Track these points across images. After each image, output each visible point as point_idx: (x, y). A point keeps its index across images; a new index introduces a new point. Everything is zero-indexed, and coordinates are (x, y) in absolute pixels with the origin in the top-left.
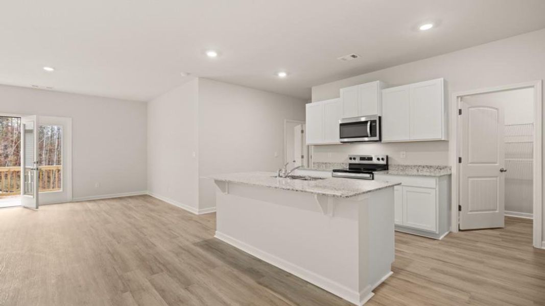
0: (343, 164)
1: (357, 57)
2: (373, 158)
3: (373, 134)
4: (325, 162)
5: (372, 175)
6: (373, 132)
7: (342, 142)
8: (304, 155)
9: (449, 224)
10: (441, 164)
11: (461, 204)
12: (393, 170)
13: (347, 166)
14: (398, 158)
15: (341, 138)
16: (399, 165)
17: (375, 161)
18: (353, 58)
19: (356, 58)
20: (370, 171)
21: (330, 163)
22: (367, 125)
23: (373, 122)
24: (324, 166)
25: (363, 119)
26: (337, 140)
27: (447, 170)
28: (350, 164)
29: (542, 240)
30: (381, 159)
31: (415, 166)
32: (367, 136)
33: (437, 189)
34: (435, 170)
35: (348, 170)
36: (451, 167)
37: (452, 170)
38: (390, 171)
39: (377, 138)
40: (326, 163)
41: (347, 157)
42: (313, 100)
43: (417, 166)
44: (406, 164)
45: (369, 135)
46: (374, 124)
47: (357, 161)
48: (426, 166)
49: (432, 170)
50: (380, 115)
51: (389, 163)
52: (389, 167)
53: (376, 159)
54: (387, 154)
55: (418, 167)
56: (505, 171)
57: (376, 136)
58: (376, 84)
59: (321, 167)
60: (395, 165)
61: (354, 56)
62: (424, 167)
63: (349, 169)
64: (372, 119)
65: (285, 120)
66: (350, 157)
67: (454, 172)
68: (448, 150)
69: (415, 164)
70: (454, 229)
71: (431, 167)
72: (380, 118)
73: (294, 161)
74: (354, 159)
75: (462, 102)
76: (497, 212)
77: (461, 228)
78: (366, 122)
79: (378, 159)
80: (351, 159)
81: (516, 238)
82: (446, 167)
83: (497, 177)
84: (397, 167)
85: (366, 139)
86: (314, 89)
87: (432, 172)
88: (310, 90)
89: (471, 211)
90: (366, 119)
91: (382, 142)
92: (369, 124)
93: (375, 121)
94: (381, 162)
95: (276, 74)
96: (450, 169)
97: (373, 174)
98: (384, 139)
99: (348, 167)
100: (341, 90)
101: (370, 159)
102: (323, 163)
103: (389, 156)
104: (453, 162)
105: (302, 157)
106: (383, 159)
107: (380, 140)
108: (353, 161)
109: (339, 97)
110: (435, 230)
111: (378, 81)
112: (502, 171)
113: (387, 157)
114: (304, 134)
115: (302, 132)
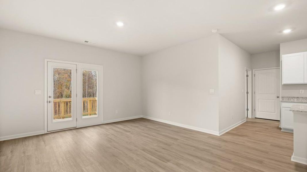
65: (245, 68)
102: (294, 98)
114: (249, 78)
115: (247, 76)
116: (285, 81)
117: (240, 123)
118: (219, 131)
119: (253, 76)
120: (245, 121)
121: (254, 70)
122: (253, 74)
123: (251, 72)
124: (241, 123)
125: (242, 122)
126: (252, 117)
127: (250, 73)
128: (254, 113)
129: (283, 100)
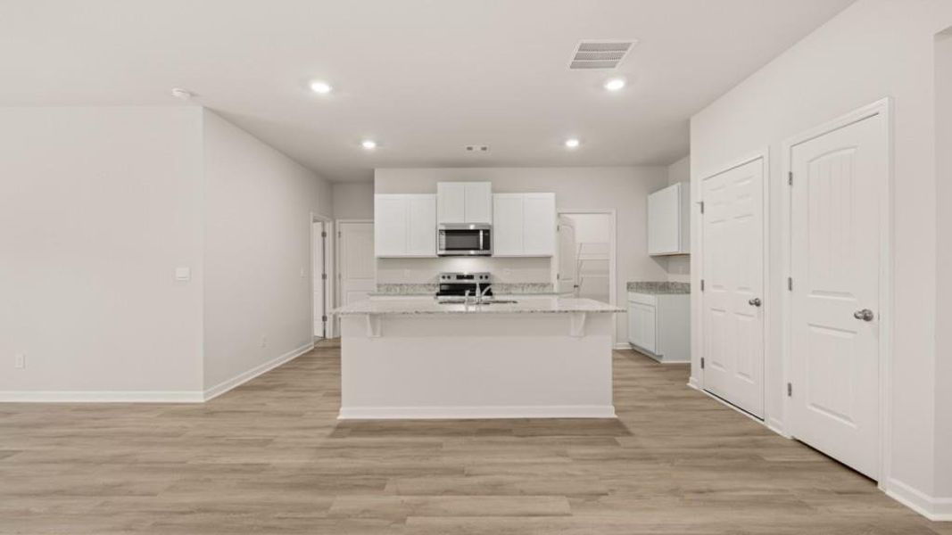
2: (475, 277)
3: (486, 246)
4: (400, 283)
6: (486, 243)
8: (327, 273)
10: (546, 281)
12: (496, 290)
14: (501, 276)
16: (502, 284)
17: (476, 280)
21: (407, 285)
22: (479, 235)
23: (485, 231)
24: (398, 289)
25: (472, 227)
26: (431, 253)
28: (443, 285)
30: (484, 277)
31: (520, 284)
32: (478, 249)
34: (539, 288)
36: (553, 284)
38: (492, 291)
39: (490, 252)
40: (401, 285)
41: (438, 275)
44: (509, 282)
45: (482, 248)
46: (487, 234)
47: (454, 280)
48: (531, 284)
50: (491, 224)
51: (490, 281)
52: (491, 287)
53: (479, 277)
55: (523, 285)
56: (578, 286)
57: (488, 249)
58: (488, 185)
59: (393, 290)
60: (498, 284)
62: (528, 285)
64: (484, 228)
65: (311, 214)
66: (442, 275)
67: (555, 289)
68: (550, 268)
71: (535, 284)
74: (449, 278)
78: (476, 232)
79: (481, 277)
80: (444, 277)
82: (549, 284)
84: (501, 286)
87: (537, 290)
88: (373, 171)
90: (477, 227)
91: (491, 257)
92: (481, 233)
93: (488, 231)
94: (483, 281)
95: (359, 142)
96: (553, 287)
98: (495, 253)
99: (438, 289)
100: (440, 185)
101: (472, 277)
102: (397, 285)
103: (491, 274)
104: (554, 279)
105: (324, 277)
106: (486, 277)
107: (492, 254)
108: (446, 281)
109: (436, 193)
111: (490, 183)
112: (575, 286)
114: (327, 239)
115: (324, 235)
116: (381, 250)
117: (293, 354)
118: (205, 389)
119: (337, 235)
120: (313, 348)
121: (337, 222)
122: (337, 231)
123: (331, 224)
124: (297, 355)
125: (300, 352)
126: (334, 334)
127: (329, 228)
128: (338, 326)
129: (379, 291)
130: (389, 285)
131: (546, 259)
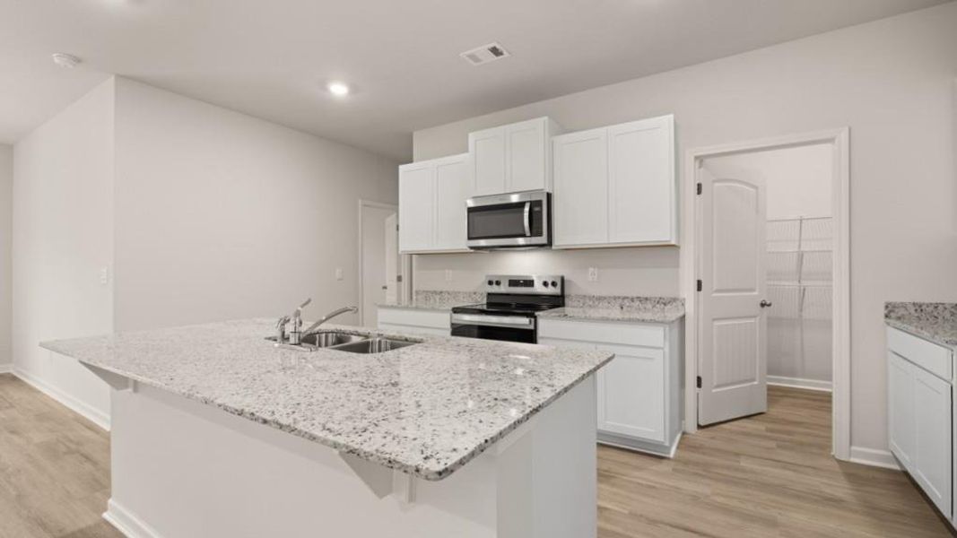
0: (475, 293)
1: (501, 54)
2: (536, 283)
3: (534, 231)
4: (441, 289)
5: (533, 320)
6: (534, 225)
7: (471, 248)
8: (402, 274)
9: (682, 416)
10: (666, 293)
11: (700, 375)
12: (574, 307)
13: (483, 299)
14: (583, 282)
15: (470, 238)
16: (585, 297)
17: (539, 288)
18: (492, 57)
19: (501, 57)
20: (529, 312)
21: (448, 293)
22: (522, 212)
23: (535, 204)
24: (437, 298)
26: (463, 244)
27: (677, 306)
28: (489, 295)
29: (851, 444)
30: (550, 283)
31: (615, 298)
32: (523, 235)
33: (667, 350)
34: (654, 306)
35: (485, 307)
36: (684, 299)
37: (687, 306)
38: (568, 310)
39: (543, 240)
40: (441, 292)
41: (483, 279)
42: (415, 158)
43: (619, 298)
44: (598, 294)
45: (528, 234)
46: (537, 209)
47: (504, 288)
48: (638, 298)
49: (649, 306)
50: (550, 192)
51: (566, 292)
52: (567, 300)
53: (541, 282)
54: (561, 274)
55: (622, 301)
56: (769, 305)
57: (540, 234)
58: (541, 123)
59: (432, 301)
60: (577, 296)
61: (495, 51)
62: (632, 300)
63: (489, 304)
64: (533, 199)
65: (360, 201)
66: (489, 279)
67: (690, 309)
68: (677, 266)
69: (617, 295)
70: (690, 426)
71: (646, 299)
72: (549, 196)
73: (385, 288)
74: (498, 283)
75: (702, 169)
76: (756, 383)
77: (702, 424)
78: (521, 205)
79: (545, 284)
80: (490, 283)
81: (797, 438)
82: (675, 300)
83: (755, 317)
84: (582, 301)
85: (521, 241)
86: (416, 135)
87: (649, 310)
89: (718, 386)
90: (521, 197)
91: (553, 247)
92: (527, 209)
93: (539, 203)
94: (550, 290)
95: (323, 85)
96: (683, 305)
97: (535, 317)
98: (557, 242)
99: (485, 301)
100: (472, 137)
101: (530, 283)
102: (435, 292)
103: (565, 278)
104: (687, 291)
105: (399, 279)
106: (554, 284)
107: (550, 243)
108: (495, 289)
109: (467, 151)
110: (662, 440)
111: (546, 118)
112: (763, 305)
113: (563, 280)
116: (407, 245)
130: (427, 292)
131: (666, 251)
